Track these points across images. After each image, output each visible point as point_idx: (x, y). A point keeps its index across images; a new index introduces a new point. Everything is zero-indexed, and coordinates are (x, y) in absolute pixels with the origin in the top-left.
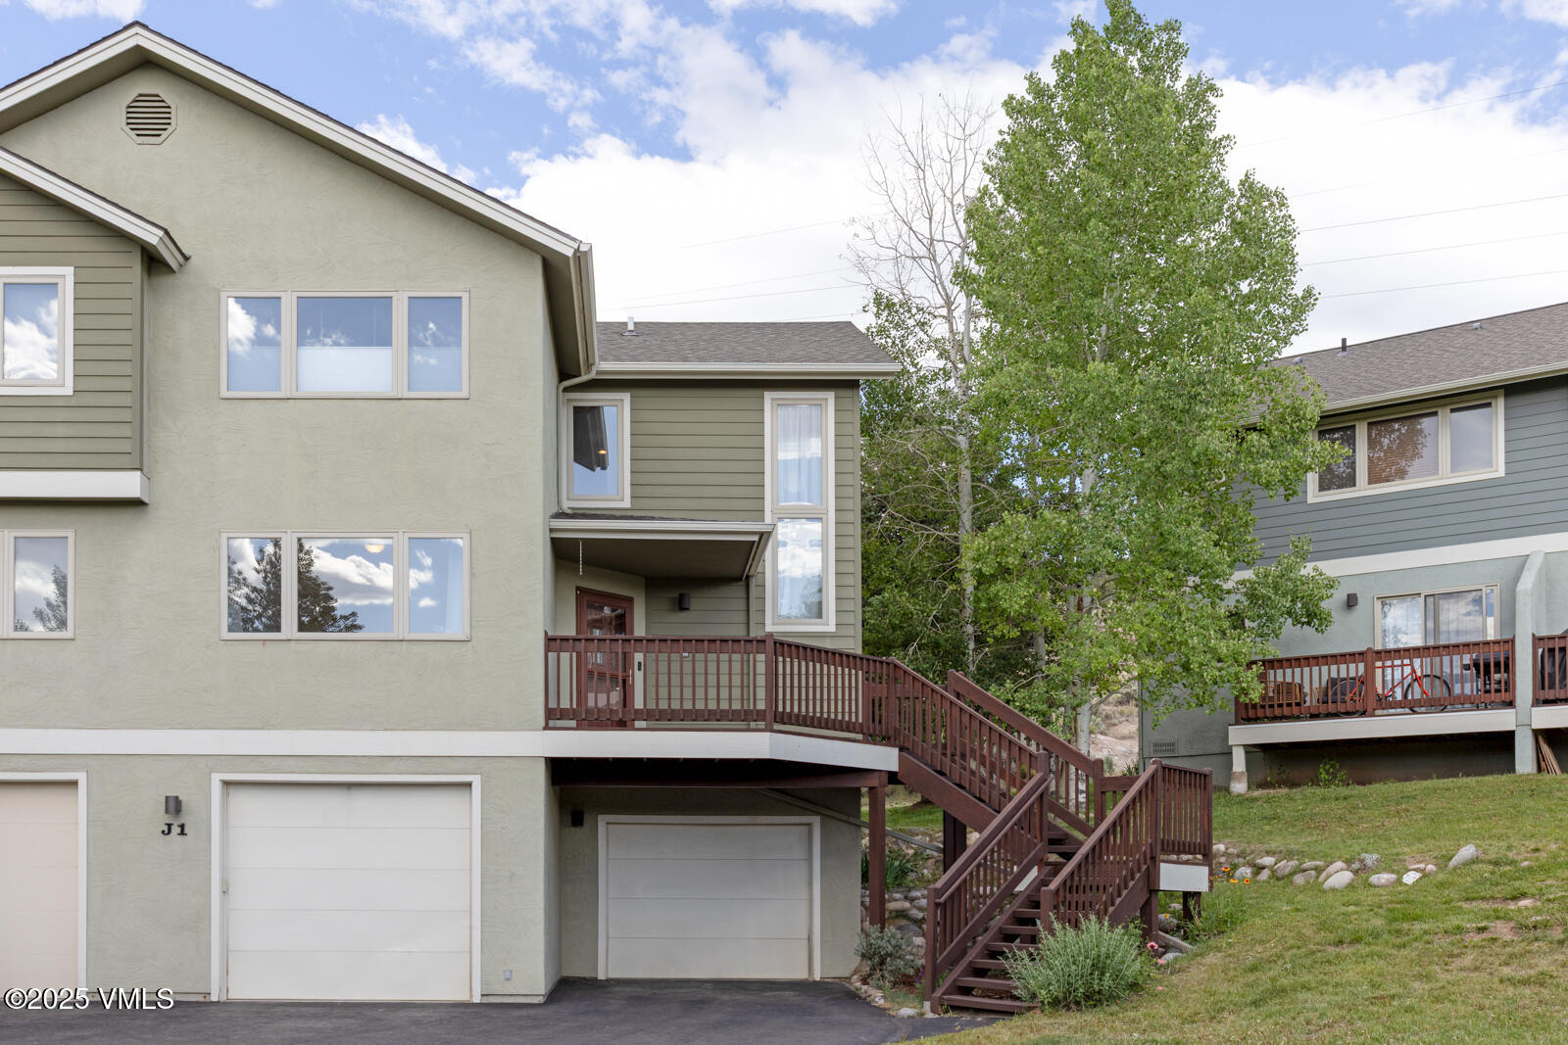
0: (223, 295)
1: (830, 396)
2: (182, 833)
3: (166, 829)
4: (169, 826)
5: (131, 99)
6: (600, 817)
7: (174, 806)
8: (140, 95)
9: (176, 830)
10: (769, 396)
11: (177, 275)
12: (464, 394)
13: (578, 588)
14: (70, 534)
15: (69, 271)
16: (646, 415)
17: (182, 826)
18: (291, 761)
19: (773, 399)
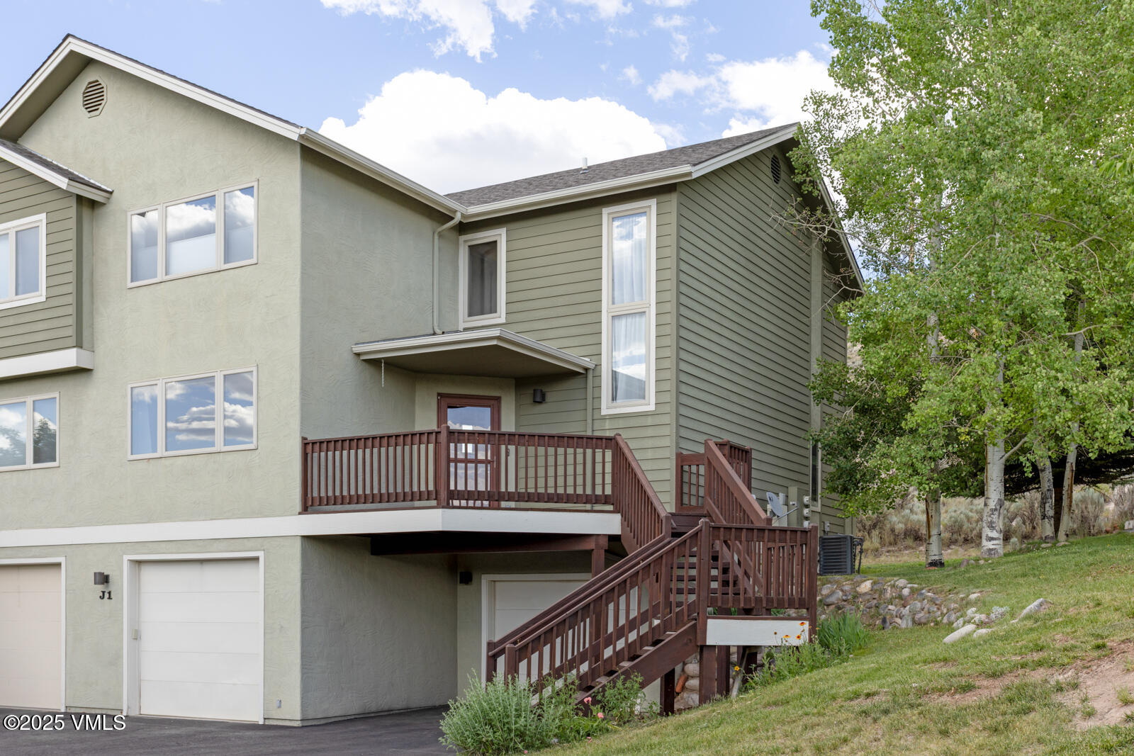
0: (129, 214)
1: (652, 203)
2: (110, 598)
3: (101, 594)
4: (103, 592)
5: (84, 88)
6: (483, 576)
7: (104, 579)
8: (90, 83)
9: (107, 595)
10: (606, 211)
11: (107, 205)
12: (254, 261)
13: (439, 394)
14: (56, 395)
15: (43, 216)
16: (520, 244)
17: (109, 593)
18: (163, 545)
19: (609, 214)
